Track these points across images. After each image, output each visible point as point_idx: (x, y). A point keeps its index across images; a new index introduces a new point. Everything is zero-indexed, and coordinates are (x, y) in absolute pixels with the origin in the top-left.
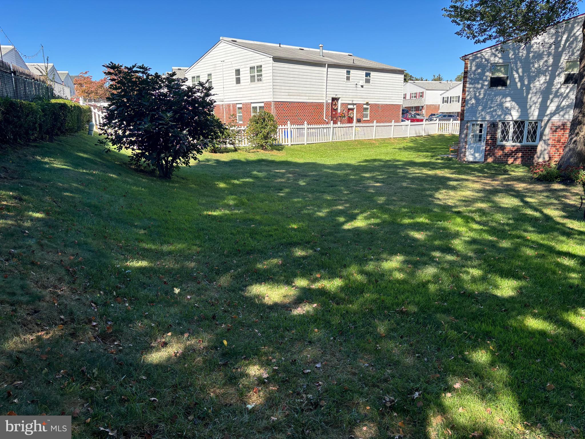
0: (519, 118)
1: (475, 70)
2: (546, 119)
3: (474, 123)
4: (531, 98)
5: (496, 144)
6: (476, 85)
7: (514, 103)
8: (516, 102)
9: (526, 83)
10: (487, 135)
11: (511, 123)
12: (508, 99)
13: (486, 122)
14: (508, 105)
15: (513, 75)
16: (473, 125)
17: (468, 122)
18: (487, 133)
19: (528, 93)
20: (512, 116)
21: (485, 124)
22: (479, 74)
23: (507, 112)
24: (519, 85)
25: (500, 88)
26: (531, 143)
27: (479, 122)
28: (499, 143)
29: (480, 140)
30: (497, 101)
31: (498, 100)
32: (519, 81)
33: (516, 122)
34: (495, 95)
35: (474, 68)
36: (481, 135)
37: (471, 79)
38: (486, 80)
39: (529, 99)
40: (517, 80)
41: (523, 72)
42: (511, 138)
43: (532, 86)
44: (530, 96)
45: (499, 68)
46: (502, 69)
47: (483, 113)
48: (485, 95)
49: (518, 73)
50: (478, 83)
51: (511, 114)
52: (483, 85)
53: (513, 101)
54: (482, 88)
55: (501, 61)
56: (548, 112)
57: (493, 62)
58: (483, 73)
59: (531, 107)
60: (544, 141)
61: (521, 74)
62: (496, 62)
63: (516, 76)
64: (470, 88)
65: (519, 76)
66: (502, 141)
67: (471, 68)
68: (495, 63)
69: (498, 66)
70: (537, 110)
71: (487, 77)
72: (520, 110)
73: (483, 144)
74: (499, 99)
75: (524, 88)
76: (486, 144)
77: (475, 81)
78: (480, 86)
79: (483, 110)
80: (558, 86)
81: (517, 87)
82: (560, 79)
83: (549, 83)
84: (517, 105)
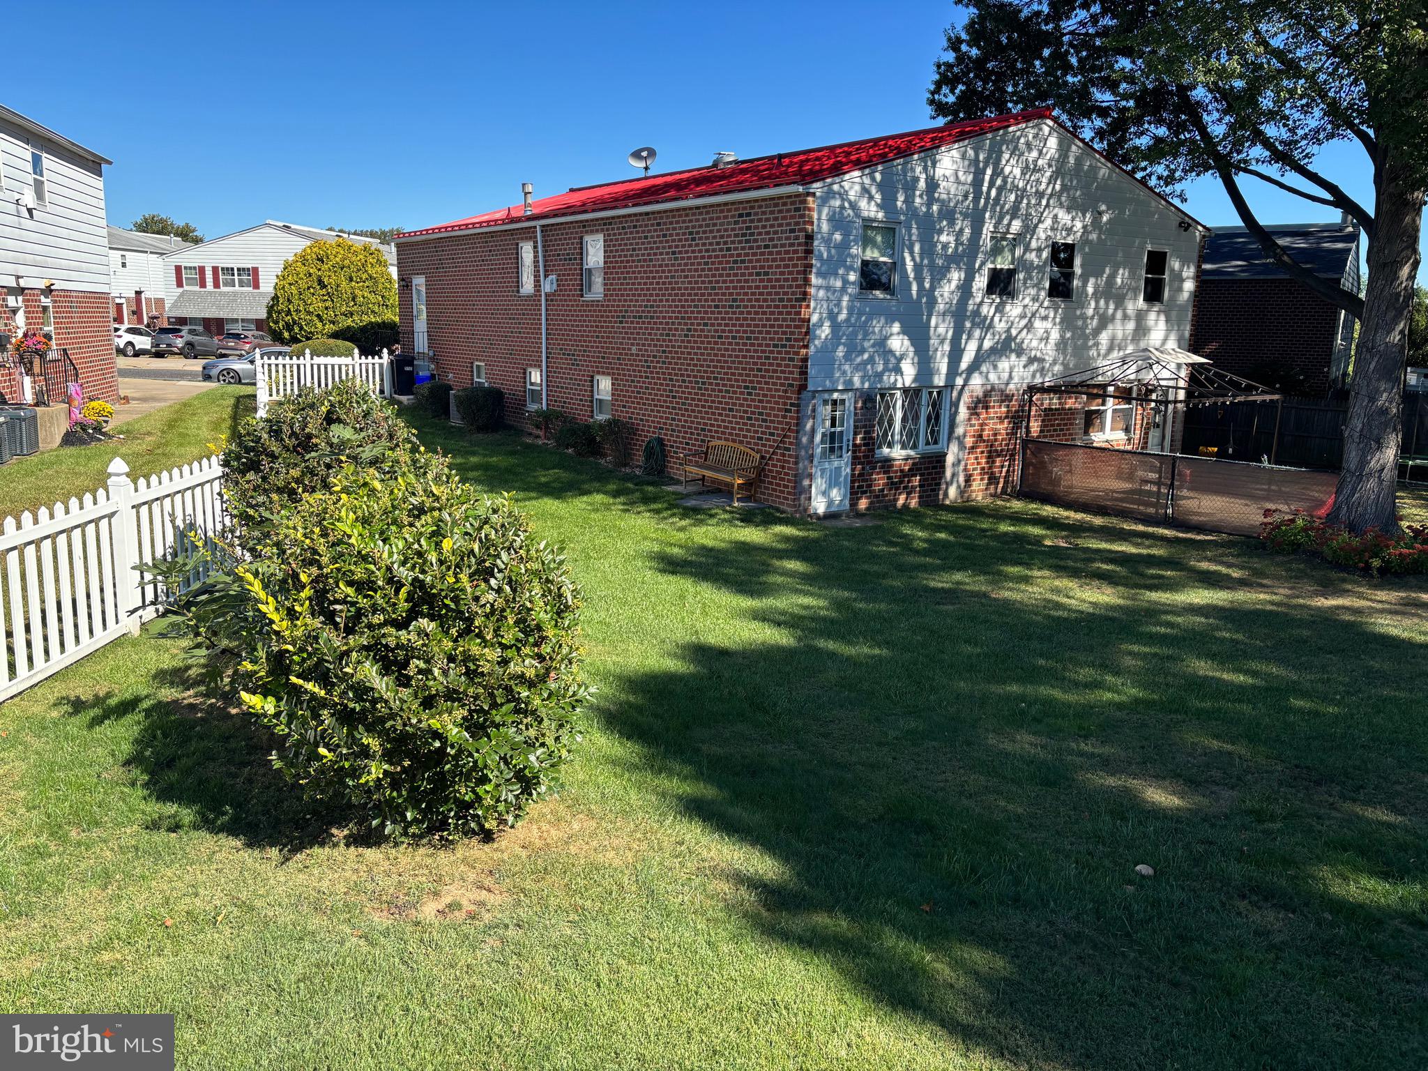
0: (912, 382)
1: (829, 234)
2: (959, 382)
4: (936, 327)
6: (832, 281)
7: (905, 340)
8: (909, 338)
9: (927, 285)
10: (855, 434)
11: (900, 395)
12: (896, 327)
13: (853, 394)
14: (895, 344)
15: (905, 259)
16: (824, 403)
17: (815, 394)
18: (856, 427)
19: (930, 315)
20: (902, 375)
21: (849, 401)
22: (837, 246)
23: (894, 363)
24: (915, 289)
25: (877, 294)
26: (933, 448)
27: (836, 395)
28: (876, 453)
29: (839, 450)
30: (874, 332)
31: (877, 330)
32: (915, 278)
33: (906, 391)
34: (872, 315)
35: (825, 226)
36: (842, 432)
38: (851, 268)
39: (932, 330)
40: (912, 275)
41: (922, 255)
42: (898, 437)
43: (937, 294)
44: (933, 322)
46: (879, 239)
47: (846, 367)
48: (850, 312)
49: (912, 253)
50: (836, 276)
51: (901, 370)
52: (846, 282)
53: (904, 334)
54: (843, 290)
56: (964, 365)
57: (866, 214)
58: (845, 247)
59: (935, 351)
60: (958, 438)
61: (918, 258)
62: (872, 215)
63: (909, 262)
65: (915, 265)
66: (882, 446)
68: (868, 219)
69: (873, 228)
70: (946, 360)
71: (853, 257)
72: (916, 360)
73: (847, 458)
74: (877, 325)
75: (924, 299)
76: (852, 458)
77: (827, 269)
78: (839, 284)
79: (847, 357)
80: (978, 300)
81: (911, 295)
82: (981, 282)
83: (965, 289)
84: (912, 345)
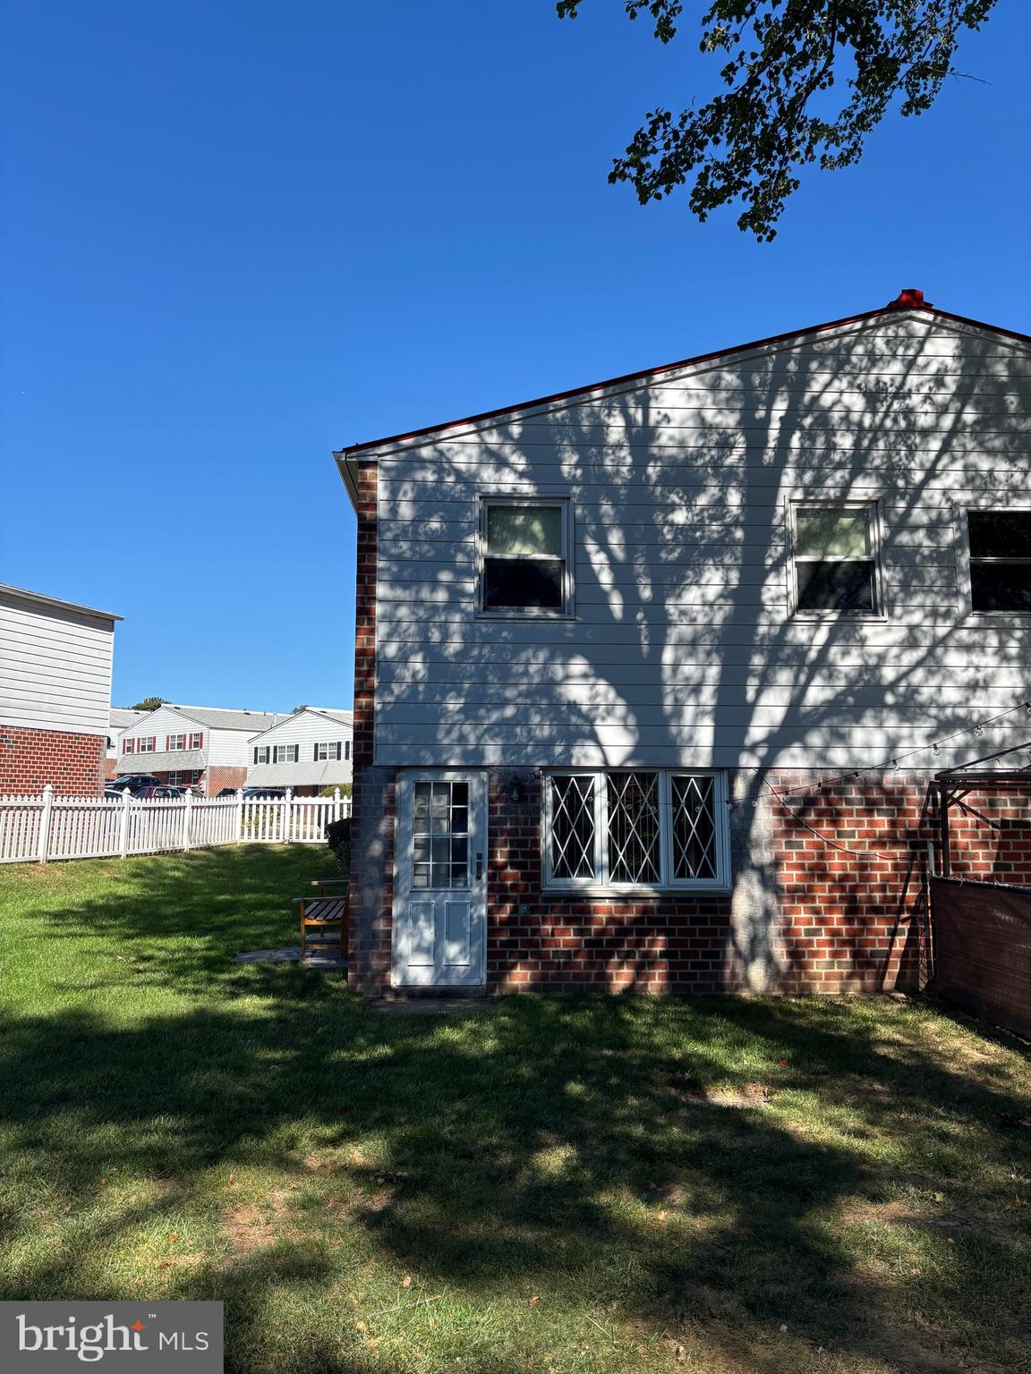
0: (630, 757)
1: (416, 521)
2: (749, 762)
3: (426, 777)
4: (676, 666)
5: (537, 888)
6: (425, 594)
7: (602, 687)
8: (612, 684)
9: (646, 593)
10: (492, 844)
11: (599, 781)
12: (578, 666)
13: (484, 775)
14: (578, 692)
15: (587, 555)
16: (421, 788)
17: (393, 773)
18: (492, 833)
19: (658, 645)
20: (600, 745)
21: (477, 788)
22: (433, 538)
23: (578, 725)
24: (616, 603)
25: (535, 611)
26: (694, 883)
27: (450, 777)
28: (552, 884)
29: (459, 871)
30: (526, 673)
31: (532, 669)
32: (616, 585)
33: (616, 776)
34: (520, 644)
35: (406, 511)
36: (464, 841)
37: (397, 559)
38: (468, 572)
39: (667, 671)
40: (606, 578)
41: (629, 545)
42: (606, 858)
43: (671, 608)
44: (668, 656)
45: (520, 520)
46: (537, 527)
47: (467, 728)
48: (468, 640)
49: (604, 546)
50: (435, 584)
51: (594, 737)
52: (456, 594)
53: (598, 675)
54: (453, 604)
55: (527, 488)
56: (757, 732)
57: (492, 489)
58: (452, 539)
59: (679, 706)
60: (760, 869)
61: (620, 554)
62: (507, 489)
63: (598, 559)
64: (397, 603)
65: (613, 563)
66: (563, 872)
67: (394, 510)
68: (499, 496)
69: (518, 510)
70: (708, 721)
71: (472, 554)
72: (631, 721)
73: (479, 889)
74: (535, 662)
75: (640, 616)
76: (490, 889)
77: (414, 574)
78: (441, 596)
79: (468, 712)
80: (782, 616)
81: (610, 613)
82: (782, 587)
83: (746, 599)
84: (619, 694)
